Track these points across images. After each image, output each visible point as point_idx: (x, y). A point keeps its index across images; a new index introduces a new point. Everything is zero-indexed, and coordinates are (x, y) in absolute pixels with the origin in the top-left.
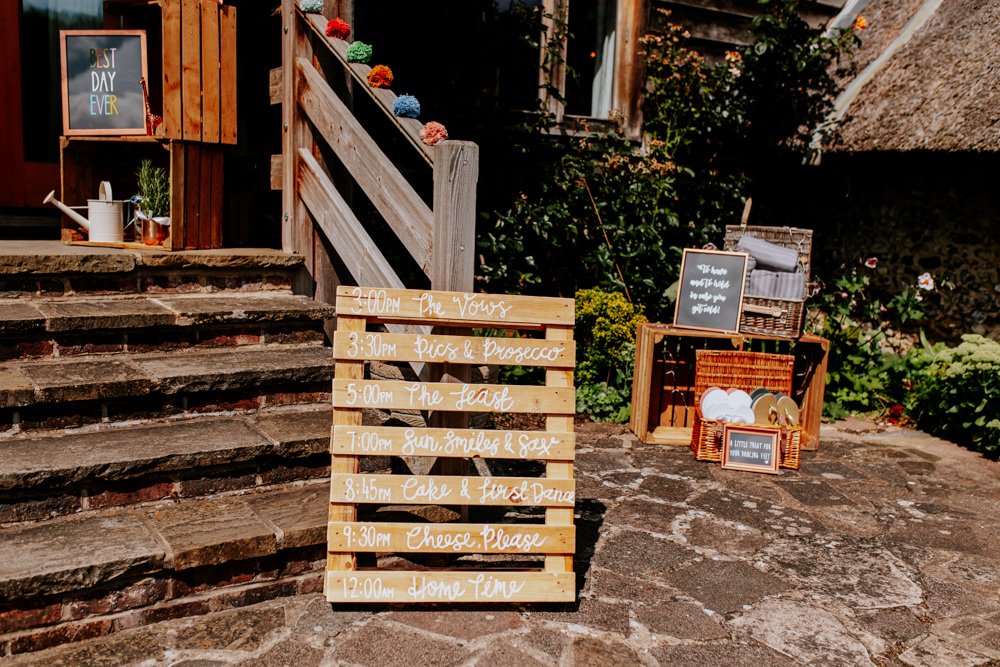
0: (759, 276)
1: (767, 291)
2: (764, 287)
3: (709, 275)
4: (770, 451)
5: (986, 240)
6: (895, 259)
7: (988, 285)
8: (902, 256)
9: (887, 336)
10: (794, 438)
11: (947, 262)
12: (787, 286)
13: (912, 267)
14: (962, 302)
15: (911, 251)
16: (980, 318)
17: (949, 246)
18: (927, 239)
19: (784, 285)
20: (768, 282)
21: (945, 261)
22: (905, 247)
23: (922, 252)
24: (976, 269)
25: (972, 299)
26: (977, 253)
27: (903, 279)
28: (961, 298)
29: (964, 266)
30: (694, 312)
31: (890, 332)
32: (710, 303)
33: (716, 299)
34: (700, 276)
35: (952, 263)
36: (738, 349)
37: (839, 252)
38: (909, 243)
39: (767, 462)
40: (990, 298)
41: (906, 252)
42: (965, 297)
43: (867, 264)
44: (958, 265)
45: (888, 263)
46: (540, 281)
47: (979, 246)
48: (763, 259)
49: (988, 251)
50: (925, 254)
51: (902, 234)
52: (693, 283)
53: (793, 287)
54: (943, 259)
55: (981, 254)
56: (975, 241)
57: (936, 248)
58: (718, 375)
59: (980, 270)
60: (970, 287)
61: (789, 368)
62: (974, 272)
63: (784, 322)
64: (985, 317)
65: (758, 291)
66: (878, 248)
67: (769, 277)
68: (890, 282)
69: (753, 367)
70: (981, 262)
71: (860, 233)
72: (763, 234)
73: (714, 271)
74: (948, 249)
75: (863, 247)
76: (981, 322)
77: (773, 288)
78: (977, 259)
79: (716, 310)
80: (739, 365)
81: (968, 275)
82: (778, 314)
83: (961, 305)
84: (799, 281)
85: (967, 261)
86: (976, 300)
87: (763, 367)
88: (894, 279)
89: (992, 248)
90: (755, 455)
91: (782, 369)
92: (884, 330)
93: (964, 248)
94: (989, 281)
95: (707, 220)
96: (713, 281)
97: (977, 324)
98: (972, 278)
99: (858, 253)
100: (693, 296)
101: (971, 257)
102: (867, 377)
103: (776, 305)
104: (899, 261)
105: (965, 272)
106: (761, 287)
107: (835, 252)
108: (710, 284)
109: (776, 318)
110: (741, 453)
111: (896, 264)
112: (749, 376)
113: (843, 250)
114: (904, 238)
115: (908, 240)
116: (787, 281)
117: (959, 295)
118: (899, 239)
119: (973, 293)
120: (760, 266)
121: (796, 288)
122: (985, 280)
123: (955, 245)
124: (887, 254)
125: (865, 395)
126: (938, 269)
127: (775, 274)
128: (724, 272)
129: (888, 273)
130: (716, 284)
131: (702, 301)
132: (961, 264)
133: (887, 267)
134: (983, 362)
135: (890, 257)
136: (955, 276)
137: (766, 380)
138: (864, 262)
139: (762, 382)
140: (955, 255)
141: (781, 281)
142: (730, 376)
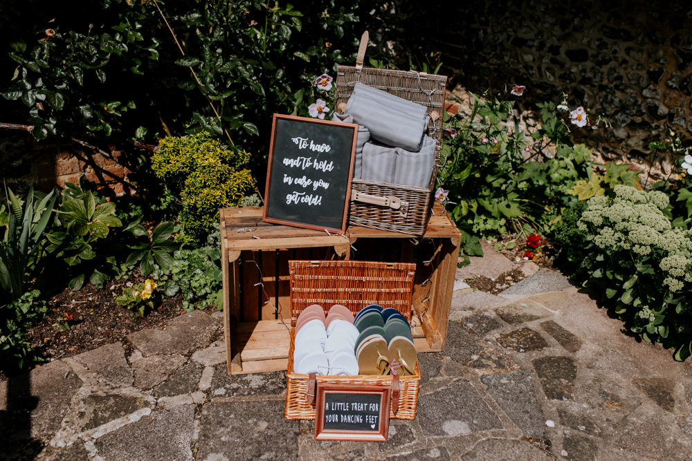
0: (374, 155)
1: (383, 174)
2: (380, 169)
3: (307, 153)
4: (377, 413)
5: (640, 39)
6: (542, 46)
7: (635, 87)
8: (548, 45)
9: (528, 125)
10: (410, 388)
11: (595, 56)
12: (408, 170)
13: (558, 58)
14: (606, 103)
15: (559, 40)
16: (623, 121)
17: (599, 40)
18: (576, 29)
19: (404, 167)
20: (385, 162)
21: (592, 56)
22: (553, 35)
23: (570, 43)
24: (625, 69)
25: (617, 100)
26: (628, 50)
27: (548, 69)
28: (606, 97)
29: (612, 64)
30: (289, 202)
31: (531, 122)
32: (309, 191)
33: (316, 185)
34: (295, 152)
35: (600, 58)
36: (343, 258)
37: (485, 32)
38: (557, 31)
39: (373, 426)
40: (636, 101)
41: (553, 41)
42: (610, 97)
43: (512, 92)
44: (606, 62)
45: (534, 50)
46: (134, 107)
47: (631, 44)
48: (379, 130)
49: (641, 51)
50: (574, 46)
51: (551, 20)
52: (286, 162)
53: (417, 170)
54: (591, 52)
55: (632, 53)
56: (628, 37)
57: (585, 41)
58: (319, 290)
59: (629, 70)
60: (617, 87)
61: (408, 279)
62: (622, 72)
63: (405, 216)
64: (629, 121)
65: (372, 172)
66: (525, 33)
67: (386, 155)
68: (535, 71)
69: (364, 279)
70: (631, 61)
71: (507, 14)
72: (384, 79)
73: (313, 147)
74: (597, 43)
75: (509, 29)
76: (623, 125)
77: (391, 169)
78: (627, 58)
79: (315, 201)
80: (345, 278)
81: (616, 75)
82: (396, 206)
83: (605, 105)
84: (425, 161)
85: (616, 59)
86: (620, 101)
87: (376, 279)
88: (539, 68)
89: (645, 47)
90: (359, 419)
91: (401, 279)
92: (525, 118)
93: (615, 43)
94: (638, 84)
95: (343, 8)
96: (312, 161)
97: (620, 127)
98: (620, 78)
99: (505, 35)
100: (287, 180)
101: (621, 55)
102: (506, 202)
103: (395, 194)
104: (546, 49)
105: (613, 70)
106: (376, 168)
107: (482, 31)
108: (308, 165)
109: (394, 210)
110: (339, 418)
111: (542, 53)
112: (358, 290)
113: (489, 30)
114: (553, 25)
115: (556, 28)
116: (409, 163)
117: (604, 93)
118: (546, 25)
119: (618, 94)
120: (375, 139)
121: (420, 172)
122: (633, 82)
123: (605, 39)
124: (534, 41)
125: (503, 222)
126: (584, 63)
127: (394, 150)
128: (327, 148)
129: (534, 60)
130: (316, 165)
131: (299, 188)
132: (610, 60)
133: (533, 54)
134: (641, 245)
135: (536, 44)
136: (602, 73)
137: (379, 294)
138: (509, 90)
139: (375, 296)
140: (604, 51)
141: (402, 162)
142: (335, 290)
